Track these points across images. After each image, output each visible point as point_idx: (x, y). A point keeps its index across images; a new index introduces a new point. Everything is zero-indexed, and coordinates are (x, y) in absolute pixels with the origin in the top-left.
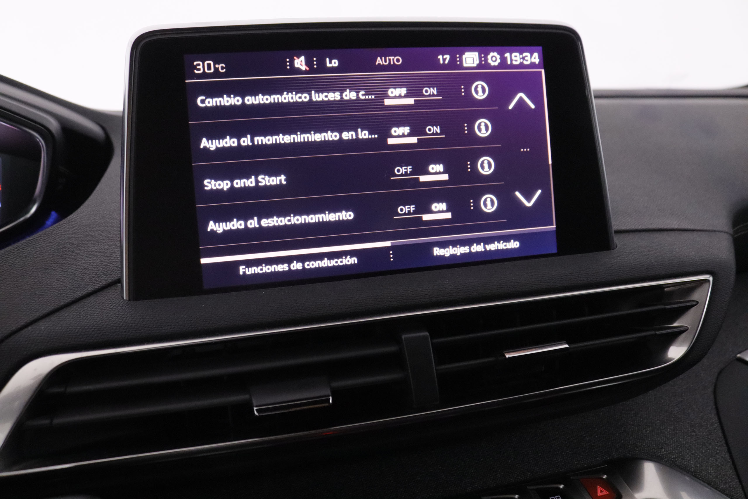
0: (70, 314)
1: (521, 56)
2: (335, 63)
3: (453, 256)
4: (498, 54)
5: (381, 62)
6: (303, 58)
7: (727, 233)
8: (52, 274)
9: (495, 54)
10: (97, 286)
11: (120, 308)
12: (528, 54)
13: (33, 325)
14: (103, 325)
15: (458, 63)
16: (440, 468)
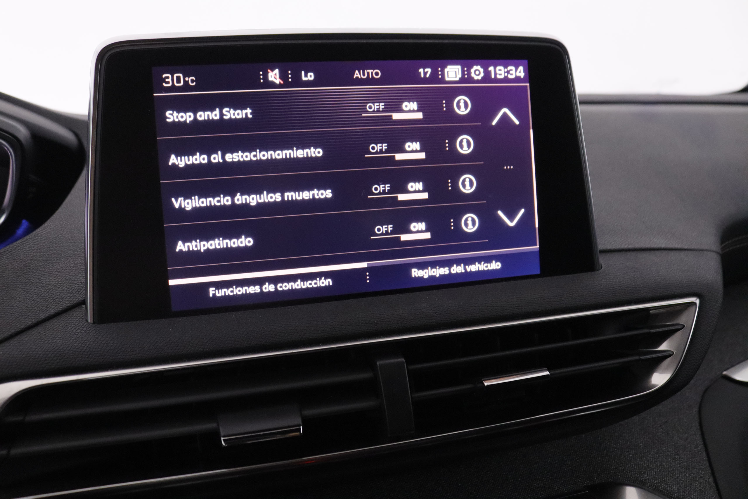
0: (31, 338)
1: (506, 70)
2: (311, 76)
3: (432, 278)
4: (482, 67)
5: (359, 75)
6: (277, 71)
7: (713, 251)
8: (14, 294)
9: (479, 67)
10: (61, 308)
11: (84, 331)
12: (513, 68)
14: (65, 351)
15: (440, 77)
16: (417, 493)
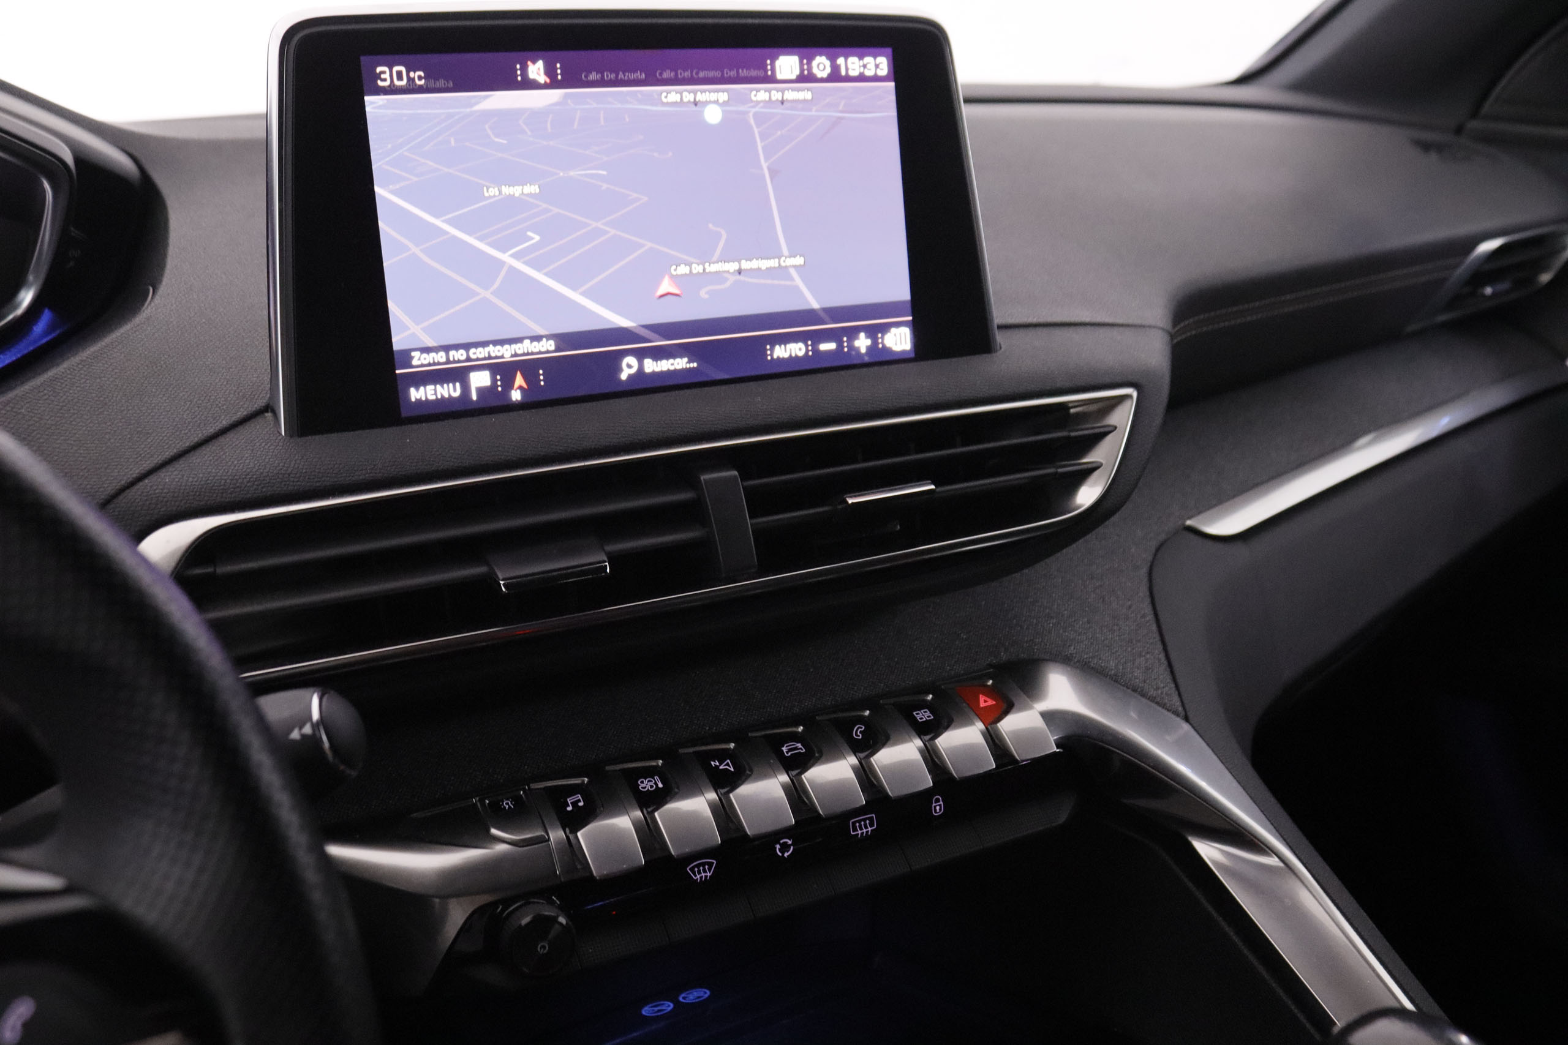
1: (861, 63)
4: (828, 58)
6: (540, 64)
7: (1160, 329)
9: (823, 59)
10: (235, 417)
11: (280, 447)
12: (871, 60)
13: (150, 477)
14: (262, 473)
15: (769, 73)
